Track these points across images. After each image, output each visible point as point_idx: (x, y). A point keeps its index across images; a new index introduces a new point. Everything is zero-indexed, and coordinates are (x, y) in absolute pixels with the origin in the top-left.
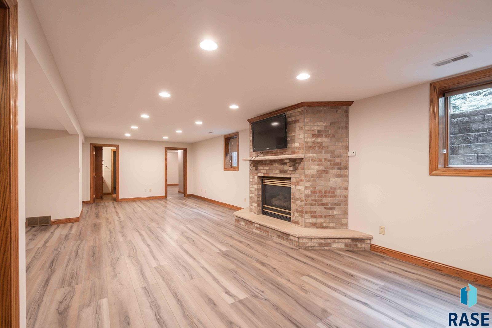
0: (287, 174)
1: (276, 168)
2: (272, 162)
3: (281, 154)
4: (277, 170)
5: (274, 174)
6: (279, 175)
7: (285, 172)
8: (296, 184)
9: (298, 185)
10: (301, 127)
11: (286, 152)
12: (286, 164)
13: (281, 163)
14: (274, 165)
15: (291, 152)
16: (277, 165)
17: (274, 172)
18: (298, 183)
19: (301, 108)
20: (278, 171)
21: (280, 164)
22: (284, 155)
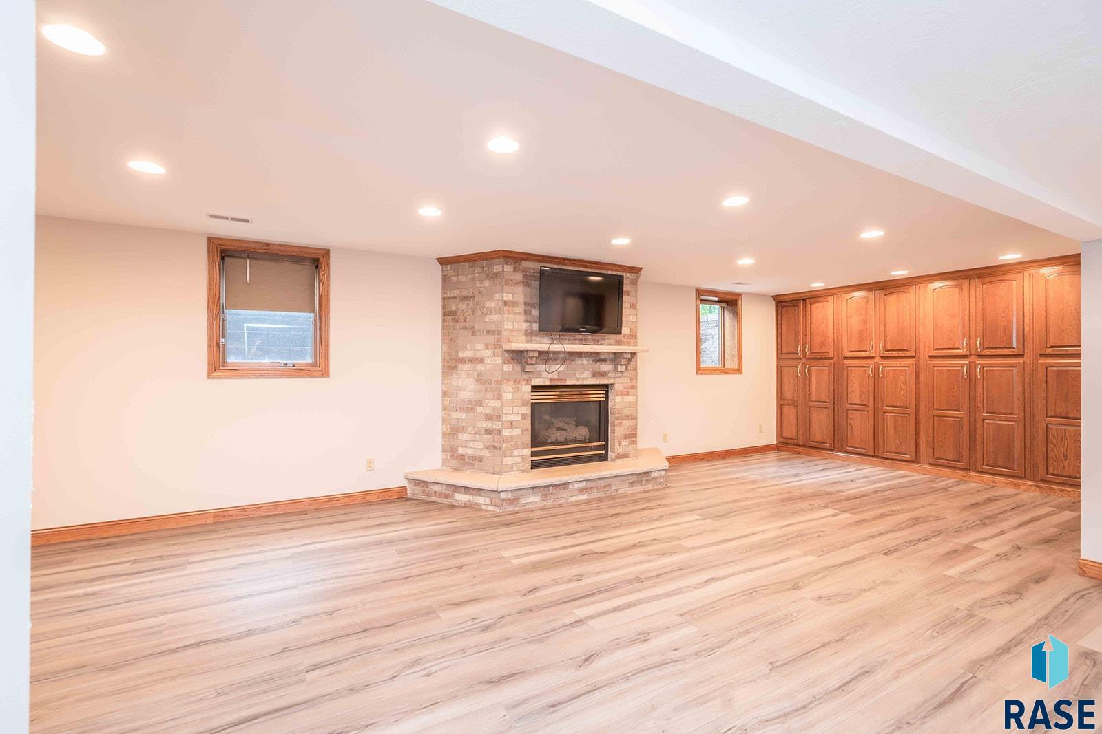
0: (608, 378)
1: (584, 368)
2: (573, 355)
3: (596, 342)
4: (586, 372)
5: (578, 379)
6: (590, 380)
7: (603, 374)
8: (625, 393)
9: (628, 395)
10: (633, 304)
11: (604, 339)
12: (603, 360)
13: (593, 358)
14: (579, 362)
15: (614, 341)
16: (585, 362)
17: (578, 376)
18: (627, 392)
19: (632, 274)
20: (587, 374)
21: (593, 361)
22: (601, 344)
